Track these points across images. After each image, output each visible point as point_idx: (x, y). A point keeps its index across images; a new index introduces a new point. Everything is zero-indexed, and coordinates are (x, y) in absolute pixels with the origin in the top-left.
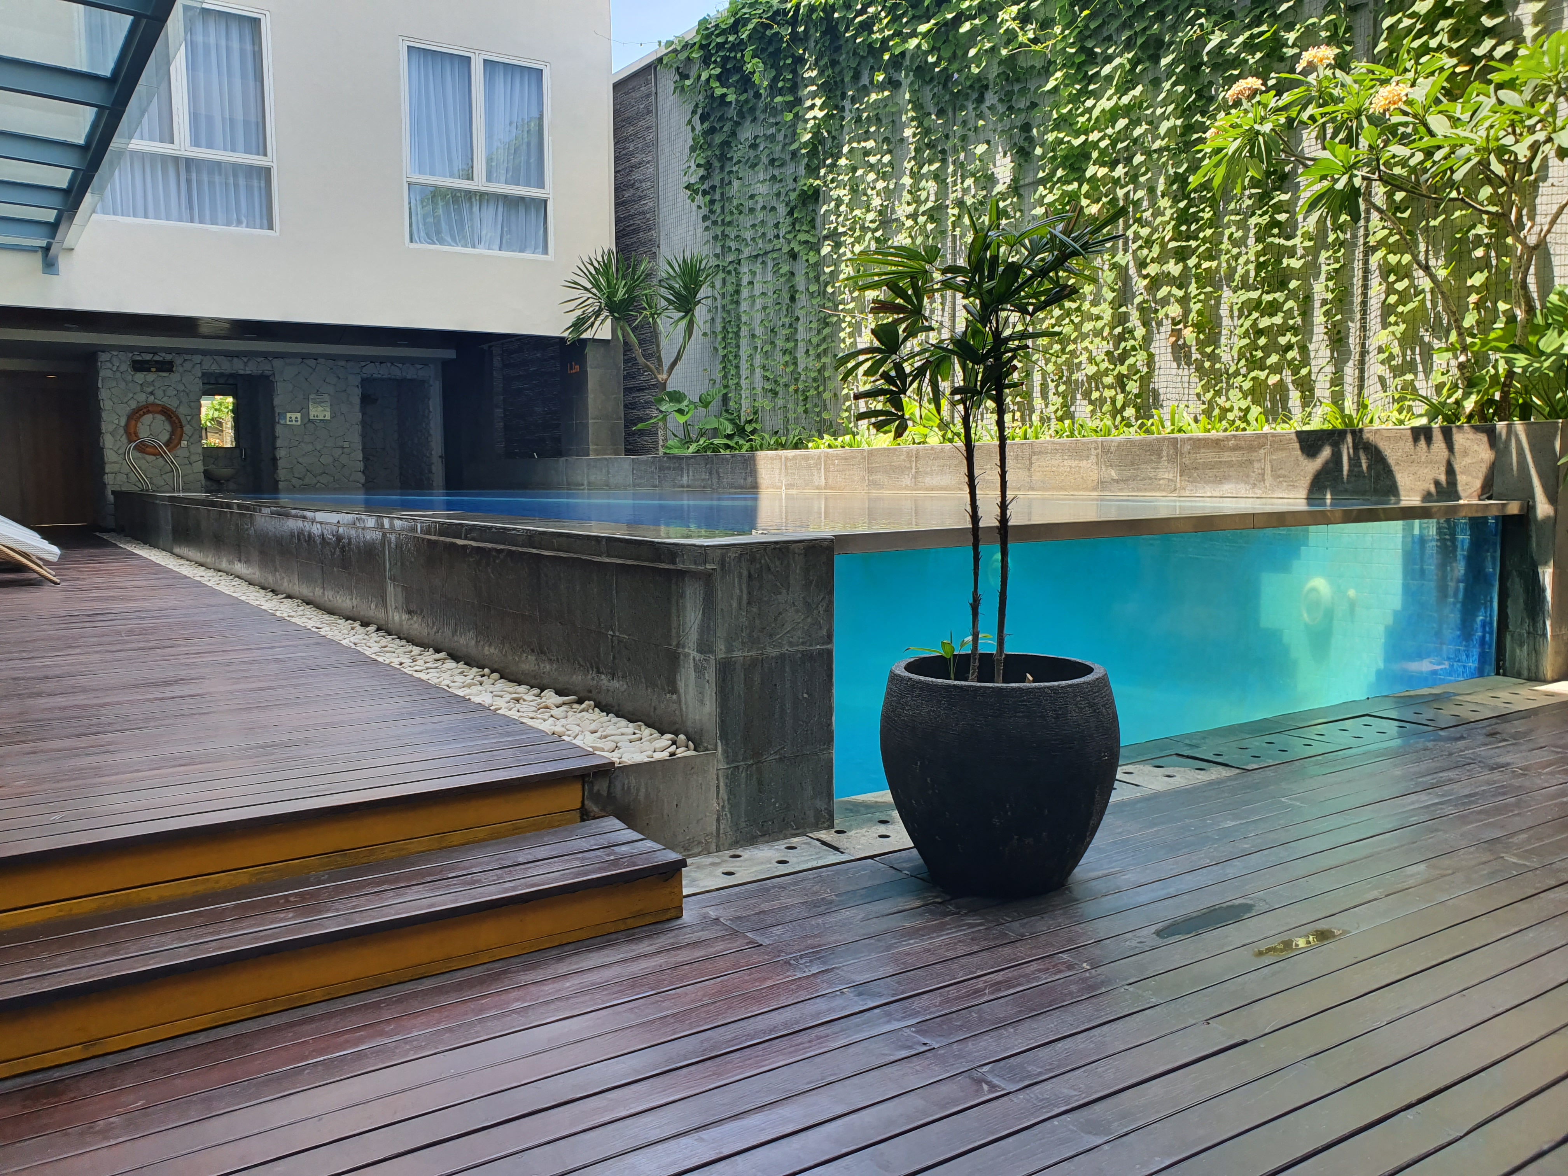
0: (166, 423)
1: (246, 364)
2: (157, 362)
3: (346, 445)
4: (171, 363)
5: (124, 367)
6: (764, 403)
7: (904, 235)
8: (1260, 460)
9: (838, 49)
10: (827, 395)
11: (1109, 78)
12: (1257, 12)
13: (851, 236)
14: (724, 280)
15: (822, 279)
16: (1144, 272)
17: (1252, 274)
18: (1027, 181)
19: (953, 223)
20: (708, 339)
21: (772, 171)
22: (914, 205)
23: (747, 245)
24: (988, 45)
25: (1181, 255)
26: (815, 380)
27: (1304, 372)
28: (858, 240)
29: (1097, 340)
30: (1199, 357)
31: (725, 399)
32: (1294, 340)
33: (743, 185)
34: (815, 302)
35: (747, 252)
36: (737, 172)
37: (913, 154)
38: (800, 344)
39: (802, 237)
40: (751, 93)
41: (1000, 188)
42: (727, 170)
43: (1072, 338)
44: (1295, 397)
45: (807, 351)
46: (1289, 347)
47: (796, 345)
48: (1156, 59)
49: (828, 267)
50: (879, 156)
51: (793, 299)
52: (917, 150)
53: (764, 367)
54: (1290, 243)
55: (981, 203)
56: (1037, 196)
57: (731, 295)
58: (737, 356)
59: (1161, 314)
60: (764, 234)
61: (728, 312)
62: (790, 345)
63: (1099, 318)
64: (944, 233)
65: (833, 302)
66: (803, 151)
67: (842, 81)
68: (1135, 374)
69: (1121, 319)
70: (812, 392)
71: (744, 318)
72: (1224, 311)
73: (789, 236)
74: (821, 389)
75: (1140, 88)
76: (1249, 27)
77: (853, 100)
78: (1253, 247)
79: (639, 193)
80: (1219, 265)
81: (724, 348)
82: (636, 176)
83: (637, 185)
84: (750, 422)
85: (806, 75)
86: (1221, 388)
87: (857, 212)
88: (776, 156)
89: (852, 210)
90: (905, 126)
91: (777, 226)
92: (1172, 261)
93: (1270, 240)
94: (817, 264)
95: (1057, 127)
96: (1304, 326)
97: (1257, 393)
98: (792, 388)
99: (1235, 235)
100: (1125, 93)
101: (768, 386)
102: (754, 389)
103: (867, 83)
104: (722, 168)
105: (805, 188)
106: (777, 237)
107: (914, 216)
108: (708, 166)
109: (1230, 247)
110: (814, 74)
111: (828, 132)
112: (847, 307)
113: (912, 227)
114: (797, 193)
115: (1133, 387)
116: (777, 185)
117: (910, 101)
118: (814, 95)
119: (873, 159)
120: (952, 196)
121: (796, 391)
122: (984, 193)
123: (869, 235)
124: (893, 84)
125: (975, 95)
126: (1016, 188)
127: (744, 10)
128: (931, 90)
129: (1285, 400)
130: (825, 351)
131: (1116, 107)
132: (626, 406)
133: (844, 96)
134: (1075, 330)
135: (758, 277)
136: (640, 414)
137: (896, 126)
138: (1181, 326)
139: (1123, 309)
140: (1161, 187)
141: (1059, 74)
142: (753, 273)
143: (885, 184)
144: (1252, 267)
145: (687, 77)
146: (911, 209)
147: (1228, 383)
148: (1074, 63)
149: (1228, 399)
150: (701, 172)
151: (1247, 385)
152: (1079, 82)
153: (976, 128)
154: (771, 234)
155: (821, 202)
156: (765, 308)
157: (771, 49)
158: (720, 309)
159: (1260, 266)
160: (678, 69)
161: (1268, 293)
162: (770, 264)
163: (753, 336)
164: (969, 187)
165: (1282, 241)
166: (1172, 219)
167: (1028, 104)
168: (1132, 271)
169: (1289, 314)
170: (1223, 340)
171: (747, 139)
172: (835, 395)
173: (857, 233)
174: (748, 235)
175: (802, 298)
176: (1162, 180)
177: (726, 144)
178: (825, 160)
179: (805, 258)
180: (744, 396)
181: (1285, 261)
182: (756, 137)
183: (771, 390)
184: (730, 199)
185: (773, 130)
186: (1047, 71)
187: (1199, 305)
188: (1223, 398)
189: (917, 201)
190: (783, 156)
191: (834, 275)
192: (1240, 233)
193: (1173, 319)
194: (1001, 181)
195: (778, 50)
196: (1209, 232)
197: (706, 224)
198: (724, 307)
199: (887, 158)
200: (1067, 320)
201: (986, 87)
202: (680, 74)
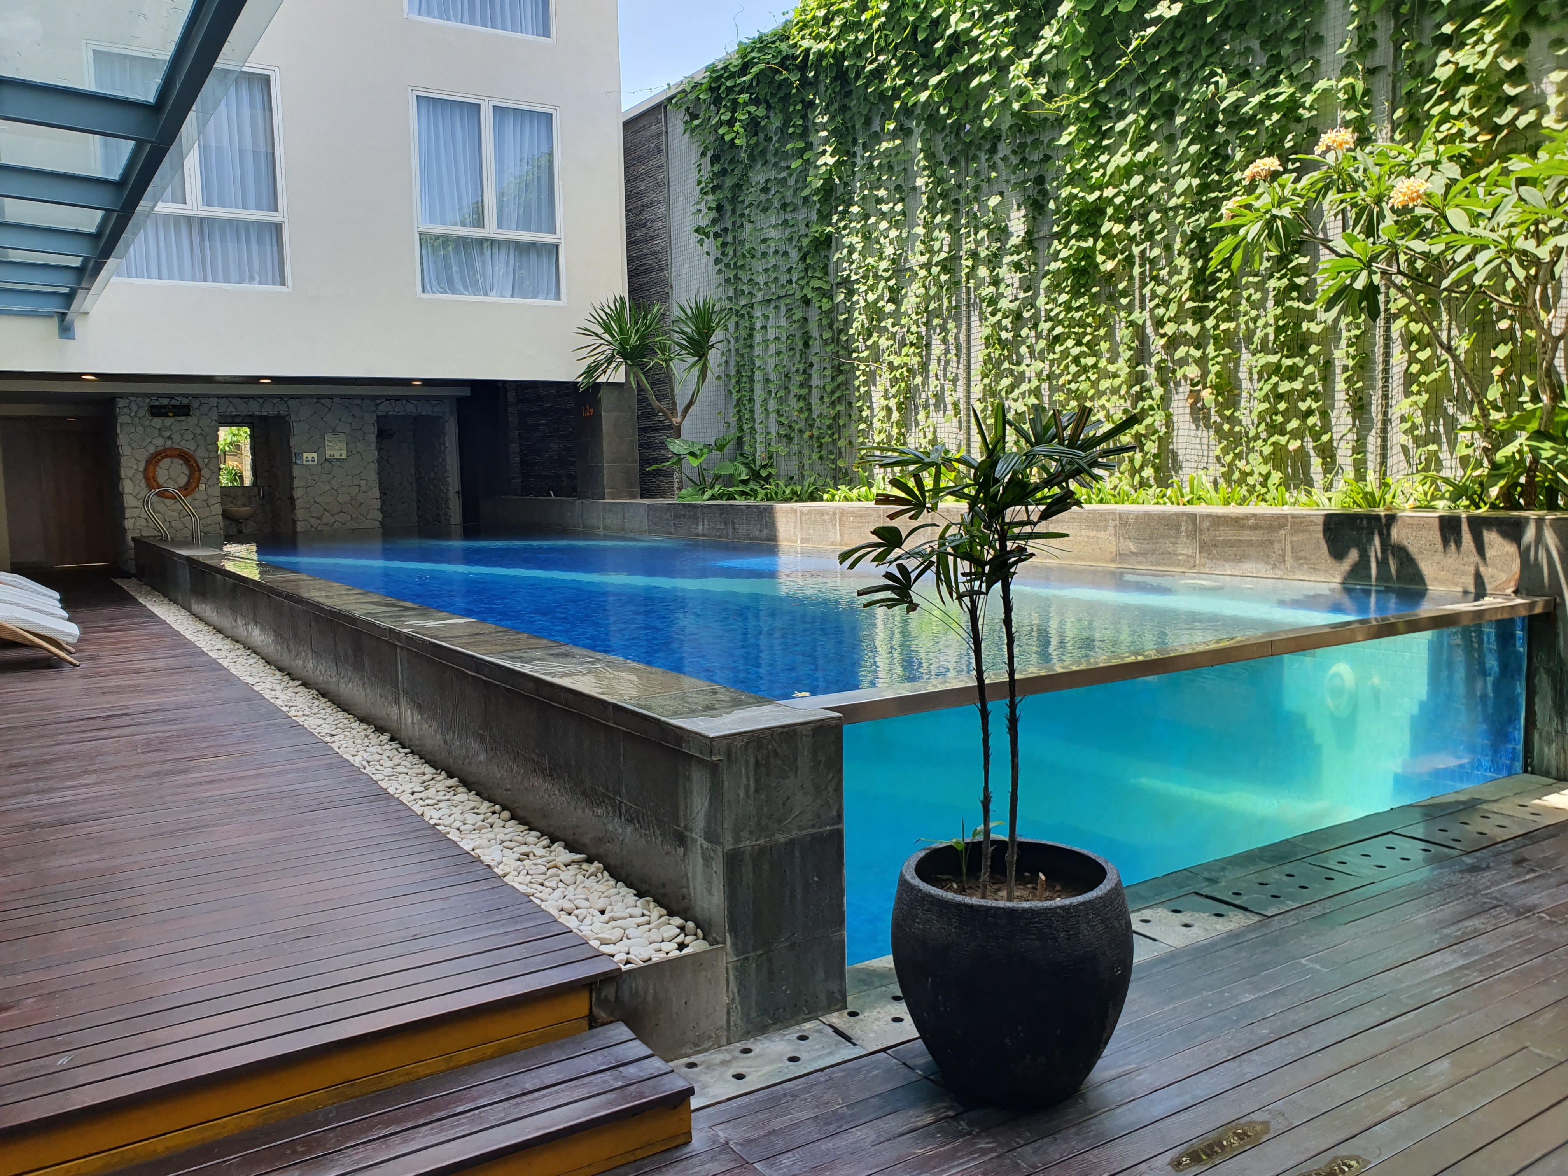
0: (184, 467)
1: (261, 406)
2: (174, 406)
3: (363, 483)
4: (188, 407)
5: (142, 413)
6: (779, 448)
7: (918, 285)
8: (1280, 541)
9: (848, 94)
10: (842, 443)
11: (1124, 133)
12: (1273, 72)
13: (864, 284)
14: (737, 323)
15: (835, 326)
16: (1161, 331)
17: (1272, 337)
18: (1041, 234)
19: (967, 274)
20: (722, 383)
21: (783, 216)
22: (928, 255)
23: (760, 289)
24: (999, 99)
25: (1199, 315)
26: (830, 427)
27: (1325, 438)
28: (872, 288)
29: (1115, 398)
30: (1219, 420)
31: (740, 441)
32: (1314, 406)
33: (755, 229)
34: (828, 349)
35: (759, 296)
36: (749, 215)
37: (926, 203)
38: (815, 391)
39: (816, 283)
40: (762, 136)
41: (1014, 241)
42: (738, 213)
43: (1089, 395)
44: (1316, 463)
45: (822, 398)
46: (1310, 412)
47: (811, 391)
48: (1170, 116)
49: (842, 314)
50: (891, 205)
51: (806, 345)
52: (929, 200)
53: (778, 412)
54: (1310, 307)
55: (995, 255)
56: (1052, 251)
57: (745, 339)
58: (751, 400)
59: (1179, 374)
60: (776, 278)
61: (742, 356)
62: (804, 391)
63: (1115, 375)
64: (957, 283)
65: (846, 349)
66: (815, 198)
67: (854, 126)
68: (1153, 435)
69: (1140, 378)
70: (827, 439)
71: (758, 363)
72: (1243, 374)
73: (802, 282)
74: (836, 436)
75: (1154, 145)
76: (1265, 86)
77: (865, 147)
78: (1273, 311)
79: (651, 233)
80: (1238, 325)
81: (738, 392)
82: (647, 215)
83: (649, 224)
84: (765, 466)
85: (817, 121)
86: (1242, 451)
87: (870, 260)
88: (788, 200)
89: (865, 258)
90: (916, 175)
91: (789, 270)
92: (1190, 322)
93: (1288, 303)
94: (830, 311)
95: (1071, 180)
96: (1324, 390)
97: (1278, 458)
98: (807, 434)
99: (1253, 297)
100: (1140, 149)
101: (782, 431)
102: (769, 433)
103: (878, 129)
104: (734, 211)
105: (817, 235)
106: (790, 282)
107: (927, 266)
108: (719, 208)
109: (1248, 308)
110: (826, 118)
111: (840, 178)
112: (861, 355)
113: (926, 277)
114: (809, 239)
115: (1151, 447)
116: (789, 231)
117: (922, 150)
118: (826, 141)
119: (885, 208)
120: (966, 247)
121: (811, 437)
122: (999, 244)
123: (882, 284)
124: (904, 132)
125: (988, 146)
126: (1030, 241)
127: (754, 54)
128: (943, 140)
129: (1306, 466)
130: (839, 398)
131: (1131, 163)
132: (640, 445)
133: (855, 142)
134: (1092, 387)
135: (772, 322)
136: (655, 454)
137: (908, 173)
138: (1199, 387)
139: (1140, 368)
140: (1177, 246)
141: (1072, 129)
142: (766, 318)
143: (898, 233)
144: (1271, 330)
145: (697, 117)
146: (924, 259)
147: (1247, 446)
148: (1087, 117)
149: (1248, 463)
150: (713, 214)
151: (1267, 450)
152: (1093, 137)
153: (989, 180)
154: (783, 279)
155: (834, 249)
156: (779, 353)
157: (781, 94)
158: (733, 353)
159: (1279, 330)
160: (688, 109)
161: (1287, 357)
162: (783, 309)
163: (767, 380)
164: (983, 239)
165: (1301, 305)
166: (1189, 278)
167: (1041, 156)
168: (1149, 330)
169: (1310, 380)
170: (1243, 404)
171: (758, 183)
172: (850, 443)
173: (870, 282)
174: (761, 279)
175: (816, 345)
176: (1178, 239)
177: (738, 186)
178: (837, 207)
179: (818, 305)
180: (758, 441)
181: (1305, 326)
182: (768, 181)
183: (786, 435)
184: (742, 242)
185: (784, 174)
186: (1060, 123)
187: (1217, 368)
188: (1244, 462)
189: (931, 251)
190: (795, 201)
191: (848, 322)
192: (1258, 295)
193: (1192, 380)
194: (1016, 234)
195: (788, 95)
196: (1226, 293)
197: (718, 267)
198: (737, 350)
199: (899, 207)
200: (1084, 377)
201: (999, 138)
202: (690, 114)
